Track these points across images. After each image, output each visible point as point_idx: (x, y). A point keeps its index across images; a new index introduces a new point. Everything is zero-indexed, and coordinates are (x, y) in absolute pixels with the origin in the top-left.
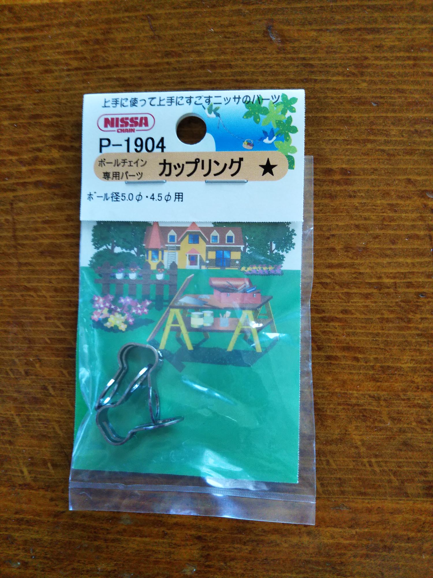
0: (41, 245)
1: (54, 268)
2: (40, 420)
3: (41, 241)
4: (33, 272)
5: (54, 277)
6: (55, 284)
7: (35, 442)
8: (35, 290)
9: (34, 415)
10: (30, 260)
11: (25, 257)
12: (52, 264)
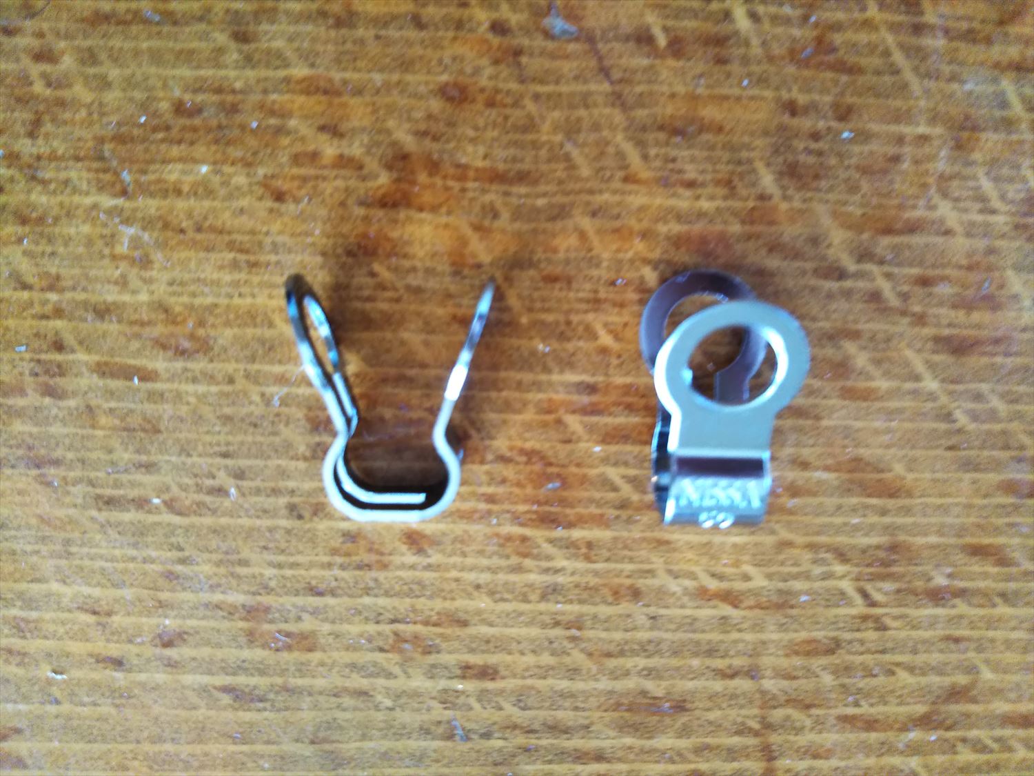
0: (685, 732)
1: (642, 662)
2: (691, 184)
3: (683, 743)
4: (711, 652)
5: (644, 635)
6: (639, 613)
7: (710, 112)
8: (703, 595)
9: (712, 198)
10: (718, 685)
11: (734, 696)
12: (649, 673)
